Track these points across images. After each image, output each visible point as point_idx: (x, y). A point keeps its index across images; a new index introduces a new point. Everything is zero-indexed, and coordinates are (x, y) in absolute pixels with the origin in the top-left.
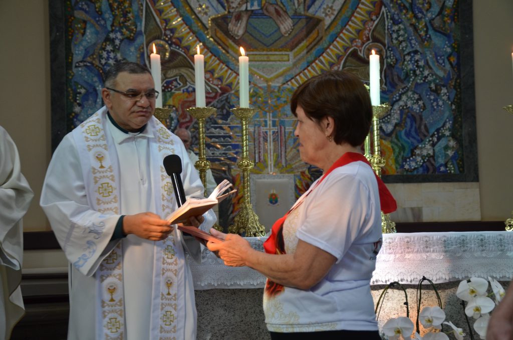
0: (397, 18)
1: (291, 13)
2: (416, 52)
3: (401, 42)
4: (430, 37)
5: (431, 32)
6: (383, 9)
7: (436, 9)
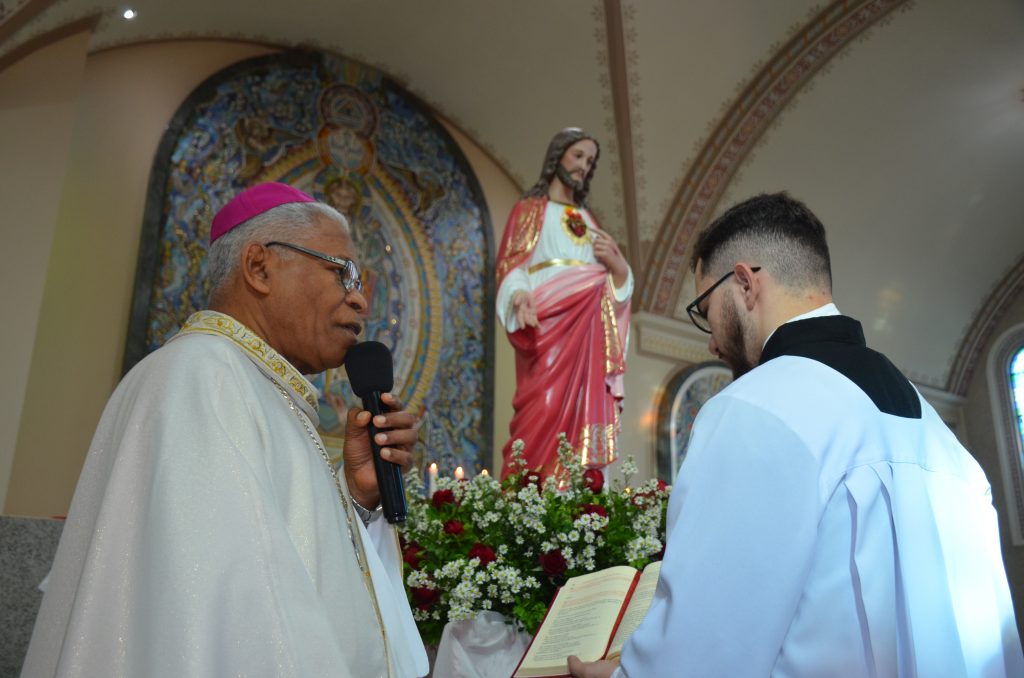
0: (437, 422)
1: (349, 404)
2: (449, 455)
3: (438, 445)
4: (460, 446)
5: (463, 441)
6: (427, 414)
7: (467, 420)
